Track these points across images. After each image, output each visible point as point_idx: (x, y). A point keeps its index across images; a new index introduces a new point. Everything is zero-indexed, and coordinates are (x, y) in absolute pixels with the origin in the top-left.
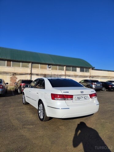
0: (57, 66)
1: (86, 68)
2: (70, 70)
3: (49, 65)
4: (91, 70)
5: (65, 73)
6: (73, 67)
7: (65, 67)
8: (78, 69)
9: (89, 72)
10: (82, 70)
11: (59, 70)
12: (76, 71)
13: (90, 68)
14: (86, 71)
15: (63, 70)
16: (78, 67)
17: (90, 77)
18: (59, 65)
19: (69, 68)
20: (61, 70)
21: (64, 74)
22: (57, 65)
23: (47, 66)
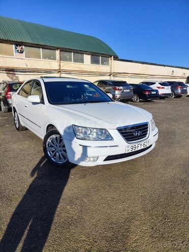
0: (40, 48)
1: (103, 55)
2: (70, 60)
3: (18, 44)
4: (112, 61)
5: (60, 66)
6: (76, 52)
7: (58, 52)
8: (87, 58)
9: (108, 64)
10: (95, 61)
11: (44, 57)
12: (82, 61)
13: (111, 57)
14: (102, 63)
15: (54, 59)
16: (87, 53)
17: (110, 75)
18: (44, 47)
19: (66, 54)
20: (50, 58)
21: (57, 68)
22: (38, 46)
23: (14, 46)
